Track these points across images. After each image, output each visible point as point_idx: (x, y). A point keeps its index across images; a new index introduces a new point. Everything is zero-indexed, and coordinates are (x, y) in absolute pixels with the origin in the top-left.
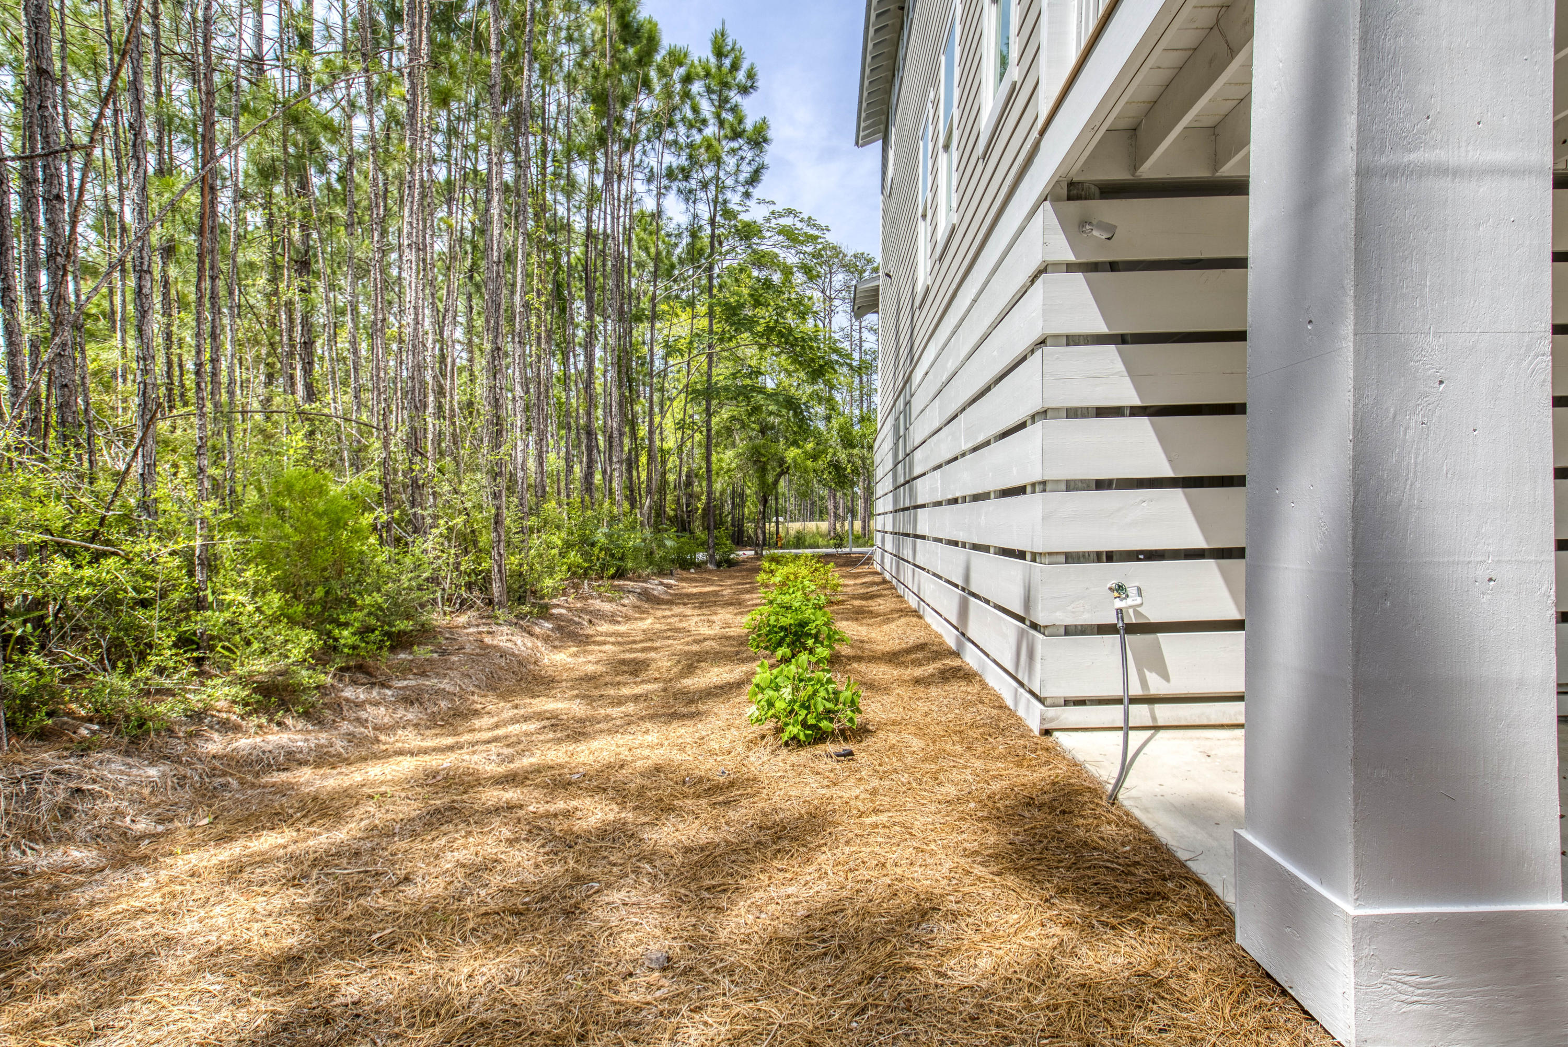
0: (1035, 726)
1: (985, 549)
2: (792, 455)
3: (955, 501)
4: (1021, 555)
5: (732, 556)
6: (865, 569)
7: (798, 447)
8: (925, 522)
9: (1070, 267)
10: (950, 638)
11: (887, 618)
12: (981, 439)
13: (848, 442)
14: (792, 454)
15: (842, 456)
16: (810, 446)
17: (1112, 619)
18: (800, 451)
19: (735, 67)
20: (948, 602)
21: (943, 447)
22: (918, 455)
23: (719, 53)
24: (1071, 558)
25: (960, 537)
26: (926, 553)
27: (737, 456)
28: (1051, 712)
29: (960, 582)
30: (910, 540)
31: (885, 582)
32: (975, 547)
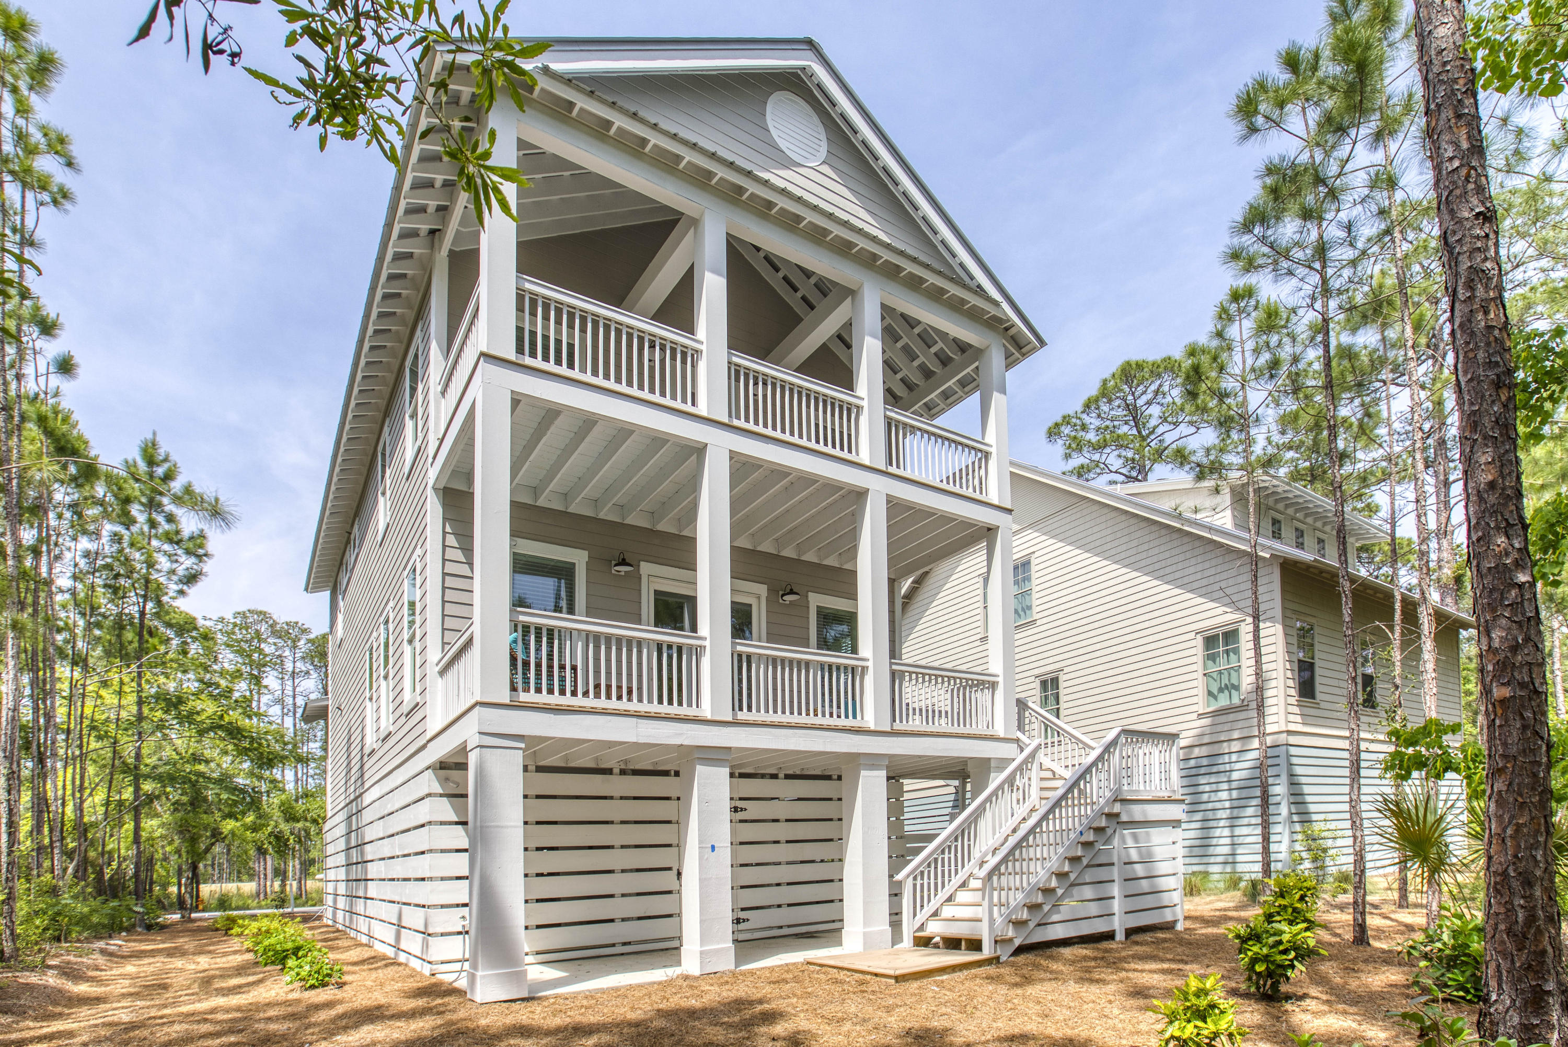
0: (428, 973)
1: (409, 904)
2: (229, 827)
3: (393, 880)
4: (424, 906)
5: (160, 920)
6: (317, 923)
7: (237, 820)
8: (373, 889)
9: (441, 795)
10: (390, 952)
11: (348, 948)
12: (406, 852)
13: (290, 816)
14: (229, 825)
15: (285, 827)
16: (250, 818)
17: (460, 929)
18: (238, 824)
19: (168, 477)
20: (388, 934)
21: (386, 848)
22: (368, 848)
23: (151, 462)
24: (442, 906)
25: (396, 899)
26: (373, 908)
27: (163, 825)
28: (434, 967)
29: (395, 922)
30: (362, 900)
31: (338, 931)
32: (405, 904)
